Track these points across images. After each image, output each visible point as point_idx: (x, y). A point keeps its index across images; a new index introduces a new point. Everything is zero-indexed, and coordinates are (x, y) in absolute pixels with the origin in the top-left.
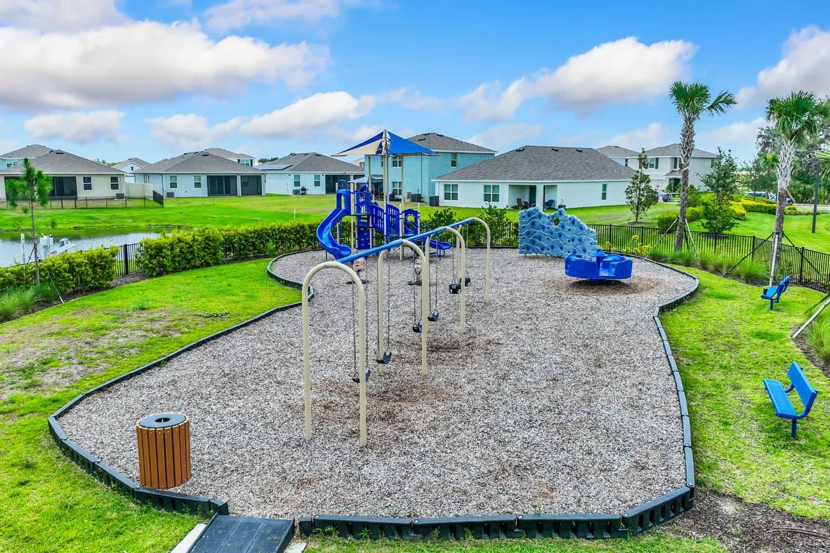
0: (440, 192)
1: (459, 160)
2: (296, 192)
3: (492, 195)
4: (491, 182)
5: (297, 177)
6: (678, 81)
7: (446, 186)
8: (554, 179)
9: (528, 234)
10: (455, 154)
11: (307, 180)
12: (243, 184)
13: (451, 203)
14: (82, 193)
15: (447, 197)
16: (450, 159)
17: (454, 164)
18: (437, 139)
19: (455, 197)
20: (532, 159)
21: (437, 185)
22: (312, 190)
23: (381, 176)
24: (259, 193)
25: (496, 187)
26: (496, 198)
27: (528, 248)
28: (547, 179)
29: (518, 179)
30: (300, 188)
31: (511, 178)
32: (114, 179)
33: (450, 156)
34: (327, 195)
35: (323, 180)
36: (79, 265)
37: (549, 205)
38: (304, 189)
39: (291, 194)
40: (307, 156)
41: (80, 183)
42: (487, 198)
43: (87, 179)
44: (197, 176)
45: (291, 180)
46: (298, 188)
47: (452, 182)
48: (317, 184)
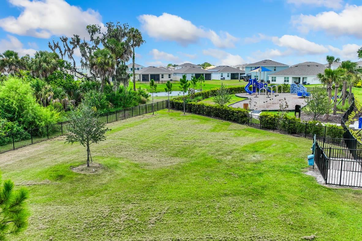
0: (270, 79)
1: (277, 69)
2: (222, 79)
3: (286, 80)
4: (287, 76)
5: (222, 74)
6: (328, 55)
7: (272, 78)
8: (306, 75)
9: (292, 89)
10: (275, 67)
11: (225, 75)
12: (205, 76)
13: (274, 83)
14: (161, 79)
15: (272, 81)
16: (274, 68)
17: (275, 70)
18: (270, 62)
19: (275, 81)
20: (300, 69)
21: (269, 78)
22: (227, 78)
23: (251, 74)
24: (210, 79)
25: (288, 78)
26: (288, 81)
27: (292, 92)
28: (304, 75)
29: (295, 75)
30: (223, 78)
31: (293, 75)
32: (170, 75)
33: (274, 67)
34: (232, 80)
35: (230, 75)
36: (206, 93)
37: (304, 83)
38: (224, 78)
39: (220, 80)
40: (225, 67)
41: (161, 76)
42: (285, 81)
43: (162, 75)
44: (192, 74)
45: (220, 75)
46: (222, 78)
47: (274, 76)
48: (228, 76)
